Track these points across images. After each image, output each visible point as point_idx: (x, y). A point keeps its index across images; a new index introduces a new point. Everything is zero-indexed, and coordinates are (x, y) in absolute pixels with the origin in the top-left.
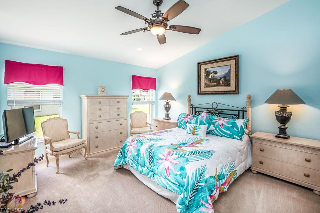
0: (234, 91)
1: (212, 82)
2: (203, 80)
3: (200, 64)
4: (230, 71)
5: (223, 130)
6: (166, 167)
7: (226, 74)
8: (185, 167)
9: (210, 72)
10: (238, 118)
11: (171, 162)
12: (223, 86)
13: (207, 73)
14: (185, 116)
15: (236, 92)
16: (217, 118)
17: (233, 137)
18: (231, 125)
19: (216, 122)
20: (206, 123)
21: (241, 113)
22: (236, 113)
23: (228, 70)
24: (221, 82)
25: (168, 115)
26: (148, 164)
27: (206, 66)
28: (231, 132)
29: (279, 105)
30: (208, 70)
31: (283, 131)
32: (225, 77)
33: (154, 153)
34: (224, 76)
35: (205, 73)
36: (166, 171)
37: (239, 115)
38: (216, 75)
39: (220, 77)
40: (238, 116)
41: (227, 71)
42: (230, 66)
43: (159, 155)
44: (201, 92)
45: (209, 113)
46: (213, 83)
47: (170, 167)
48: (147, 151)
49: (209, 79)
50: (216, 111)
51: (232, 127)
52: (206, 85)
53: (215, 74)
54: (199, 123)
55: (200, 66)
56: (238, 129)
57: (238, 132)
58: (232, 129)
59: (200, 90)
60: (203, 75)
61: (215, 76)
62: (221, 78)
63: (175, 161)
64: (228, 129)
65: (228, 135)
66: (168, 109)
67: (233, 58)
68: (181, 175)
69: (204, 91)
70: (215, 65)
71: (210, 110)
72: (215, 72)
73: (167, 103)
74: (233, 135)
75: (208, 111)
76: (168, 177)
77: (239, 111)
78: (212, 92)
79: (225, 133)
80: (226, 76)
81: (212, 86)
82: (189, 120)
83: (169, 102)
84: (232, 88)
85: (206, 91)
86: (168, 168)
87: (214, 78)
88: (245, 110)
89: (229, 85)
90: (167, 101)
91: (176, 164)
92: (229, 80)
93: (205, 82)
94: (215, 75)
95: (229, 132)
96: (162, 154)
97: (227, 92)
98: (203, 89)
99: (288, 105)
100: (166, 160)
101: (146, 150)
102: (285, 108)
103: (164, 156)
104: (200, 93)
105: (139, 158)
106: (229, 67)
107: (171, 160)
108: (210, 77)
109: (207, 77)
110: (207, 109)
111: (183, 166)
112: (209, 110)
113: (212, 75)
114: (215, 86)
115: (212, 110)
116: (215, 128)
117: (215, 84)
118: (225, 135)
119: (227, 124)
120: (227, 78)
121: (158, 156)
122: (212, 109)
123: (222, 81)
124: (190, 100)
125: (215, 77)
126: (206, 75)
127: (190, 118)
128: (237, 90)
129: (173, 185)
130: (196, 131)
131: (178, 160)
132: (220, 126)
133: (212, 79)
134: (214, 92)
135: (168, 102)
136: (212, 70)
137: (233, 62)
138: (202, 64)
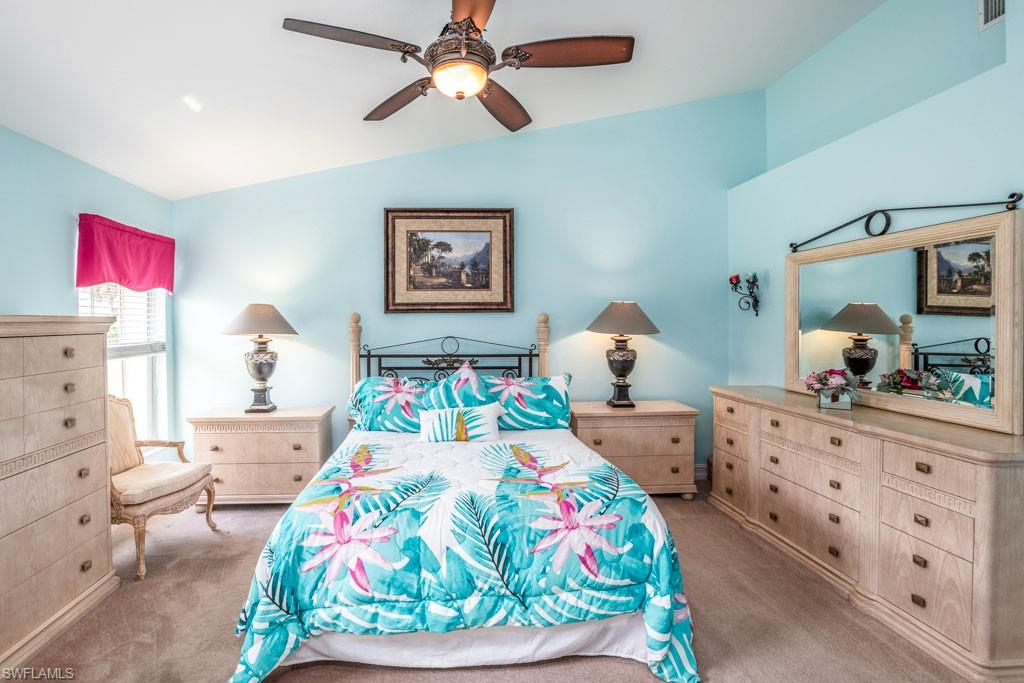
0: (502, 304)
1: (434, 274)
2: (405, 265)
3: (395, 214)
4: (488, 248)
5: (529, 410)
6: (581, 551)
7: (479, 254)
8: (642, 521)
9: (426, 243)
10: (520, 376)
11: (591, 527)
12: (470, 288)
13: (418, 247)
14: (389, 386)
15: (506, 306)
16: (499, 382)
17: (553, 424)
18: (544, 395)
19: (502, 391)
20: (484, 400)
21: (525, 362)
22: (514, 362)
23: (484, 245)
24: (463, 277)
25: (261, 396)
26: (489, 576)
27: (414, 223)
28: (547, 412)
29: (613, 335)
30: (420, 236)
31: (622, 391)
32: (474, 264)
33: (504, 528)
34: (471, 260)
35: (410, 243)
36: (584, 562)
37: (519, 368)
38: (447, 255)
39: (460, 261)
40: (517, 371)
41: (480, 247)
42: (489, 234)
43: (533, 526)
44: (394, 305)
45: (431, 368)
46: (438, 276)
47: (595, 544)
48: (464, 529)
49: (424, 264)
50: (455, 361)
51: (547, 398)
52: (413, 284)
53: (443, 250)
54: (459, 401)
55: (394, 218)
56: (561, 402)
57: (564, 407)
58: (548, 404)
59: (394, 299)
60: (403, 252)
61: (442, 257)
62: (463, 266)
63: (605, 520)
64: (539, 405)
65: (541, 422)
66: (265, 369)
67: (498, 215)
68: (633, 552)
69: (406, 302)
70: (446, 224)
71: (436, 359)
72: (445, 247)
73: (262, 348)
74: (555, 418)
75: (429, 362)
76: (596, 576)
77: (520, 356)
78: (436, 304)
79: (535, 418)
80: (478, 261)
81: (434, 287)
82: (411, 399)
83: (269, 344)
84: (495, 294)
85: (414, 301)
86: (588, 548)
87: (443, 264)
88: (535, 352)
89: (486, 286)
90: (260, 340)
91: (611, 526)
92: (487, 273)
93: (412, 273)
94: (443, 254)
95: (544, 414)
96: (545, 516)
97: (482, 307)
98: (403, 295)
99: (630, 336)
100: (572, 527)
101: (458, 531)
102: (625, 341)
103: (554, 519)
104: (391, 306)
105: (425, 574)
106: (486, 238)
107: (589, 523)
108: (427, 259)
109: (419, 257)
110: (425, 359)
111: (636, 522)
112: (433, 359)
113: (435, 253)
114: (443, 287)
115: (445, 361)
116: (506, 407)
117: (443, 280)
118: (535, 424)
119: (534, 392)
120: (482, 266)
121: (530, 529)
122: (442, 356)
123: (467, 275)
124: (358, 331)
125: (442, 261)
126: (415, 249)
127: (414, 391)
128: (509, 300)
129: (613, 594)
130: (468, 427)
131: (614, 512)
132: (517, 403)
133: (436, 267)
134: (443, 304)
135: (264, 343)
136: (434, 238)
137: (497, 225)
138: (401, 214)
